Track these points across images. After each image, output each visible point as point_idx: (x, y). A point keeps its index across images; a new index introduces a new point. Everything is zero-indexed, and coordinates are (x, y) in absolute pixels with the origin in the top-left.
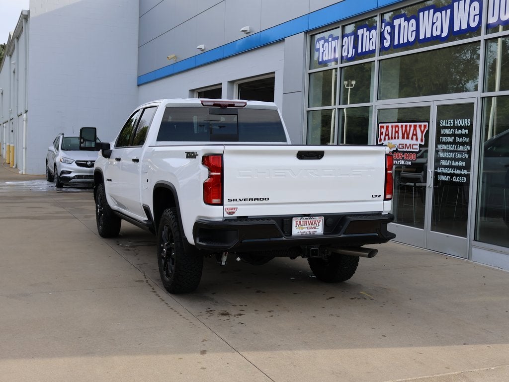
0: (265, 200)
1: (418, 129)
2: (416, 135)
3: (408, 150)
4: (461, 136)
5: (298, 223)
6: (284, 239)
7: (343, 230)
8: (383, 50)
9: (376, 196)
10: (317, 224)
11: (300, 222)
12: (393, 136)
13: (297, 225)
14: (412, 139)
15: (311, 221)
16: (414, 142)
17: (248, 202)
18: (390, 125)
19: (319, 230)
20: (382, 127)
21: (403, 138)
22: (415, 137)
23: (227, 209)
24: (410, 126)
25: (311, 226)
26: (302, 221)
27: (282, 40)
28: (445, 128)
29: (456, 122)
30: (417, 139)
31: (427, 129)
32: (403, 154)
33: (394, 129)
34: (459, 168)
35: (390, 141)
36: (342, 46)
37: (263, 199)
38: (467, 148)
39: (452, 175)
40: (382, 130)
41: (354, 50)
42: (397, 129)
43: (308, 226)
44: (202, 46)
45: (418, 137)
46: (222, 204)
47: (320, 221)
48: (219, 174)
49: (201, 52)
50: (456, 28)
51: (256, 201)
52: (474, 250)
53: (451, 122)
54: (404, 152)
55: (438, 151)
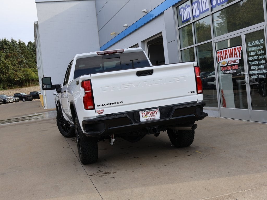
0: (120, 103)
1: (237, 50)
2: (236, 54)
3: (233, 64)
4: (260, 50)
5: (143, 114)
6: (134, 124)
7: (171, 115)
8: (213, 7)
9: (191, 92)
10: (156, 113)
11: (144, 113)
12: (225, 57)
13: (143, 116)
14: (235, 57)
15: (151, 112)
16: (236, 58)
17: (110, 105)
18: (222, 50)
19: (158, 117)
20: (219, 53)
21: (230, 57)
22: (236, 55)
23: (97, 111)
24: (233, 49)
25: (152, 115)
26: (145, 113)
27: (162, 13)
28: (250, 47)
29: (256, 43)
30: (237, 57)
31: (241, 50)
32: (231, 67)
33: (224, 53)
34: (261, 69)
35: (224, 60)
36: (192, 10)
37: (119, 102)
38: (264, 56)
39: (258, 74)
40: (219, 54)
41: (198, 11)
42: (226, 52)
43: (150, 115)
44: (126, 25)
45: (237, 55)
46: (94, 108)
47: (157, 111)
48: (90, 91)
49: (126, 28)
51: (115, 104)
53: (253, 43)
54: (231, 65)
55: (249, 61)
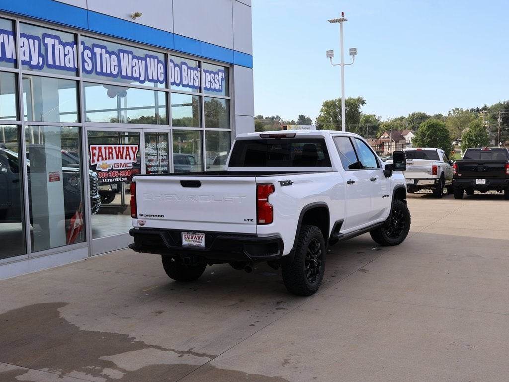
1: (130, 150)
2: (129, 155)
3: (123, 168)
12: (107, 156)
14: (126, 158)
16: (128, 161)
18: (102, 146)
20: (94, 148)
21: (117, 158)
22: (128, 157)
24: (123, 148)
30: (130, 159)
31: (137, 150)
33: (107, 150)
35: (105, 161)
40: (94, 151)
42: (110, 150)
45: (131, 156)
54: (119, 171)
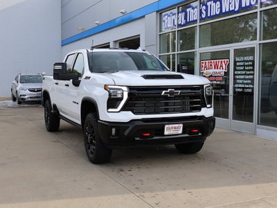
1: (223, 63)
2: (222, 66)
3: (218, 75)
4: (248, 66)
8: (202, 19)
12: (209, 67)
14: (220, 69)
18: (207, 61)
20: (203, 63)
21: (215, 68)
24: (219, 62)
27: (144, 17)
28: (238, 62)
30: (223, 69)
31: (228, 63)
32: (215, 78)
33: (209, 64)
34: (247, 84)
35: (208, 71)
36: (178, 19)
38: (252, 72)
39: (243, 88)
41: (185, 20)
42: (211, 64)
44: (98, 22)
50: (243, 5)
52: (258, 130)
53: (242, 59)
54: (215, 76)
55: (235, 75)
